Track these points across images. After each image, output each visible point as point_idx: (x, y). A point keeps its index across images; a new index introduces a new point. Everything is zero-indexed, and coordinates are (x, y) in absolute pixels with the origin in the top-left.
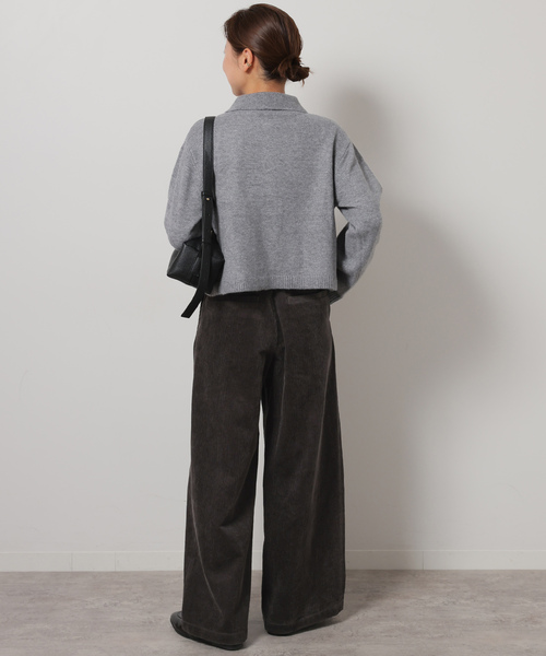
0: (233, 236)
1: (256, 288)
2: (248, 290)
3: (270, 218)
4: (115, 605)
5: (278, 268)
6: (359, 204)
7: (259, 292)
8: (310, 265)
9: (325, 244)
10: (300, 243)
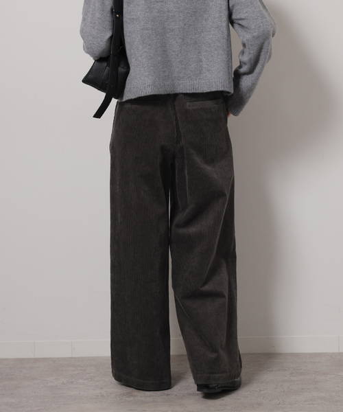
0: (141, 47)
1: (162, 91)
2: (156, 93)
3: (173, 30)
4: (72, 383)
5: (181, 75)
6: (247, 15)
7: (165, 95)
8: (209, 70)
9: (221, 52)
10: (199, 52)
